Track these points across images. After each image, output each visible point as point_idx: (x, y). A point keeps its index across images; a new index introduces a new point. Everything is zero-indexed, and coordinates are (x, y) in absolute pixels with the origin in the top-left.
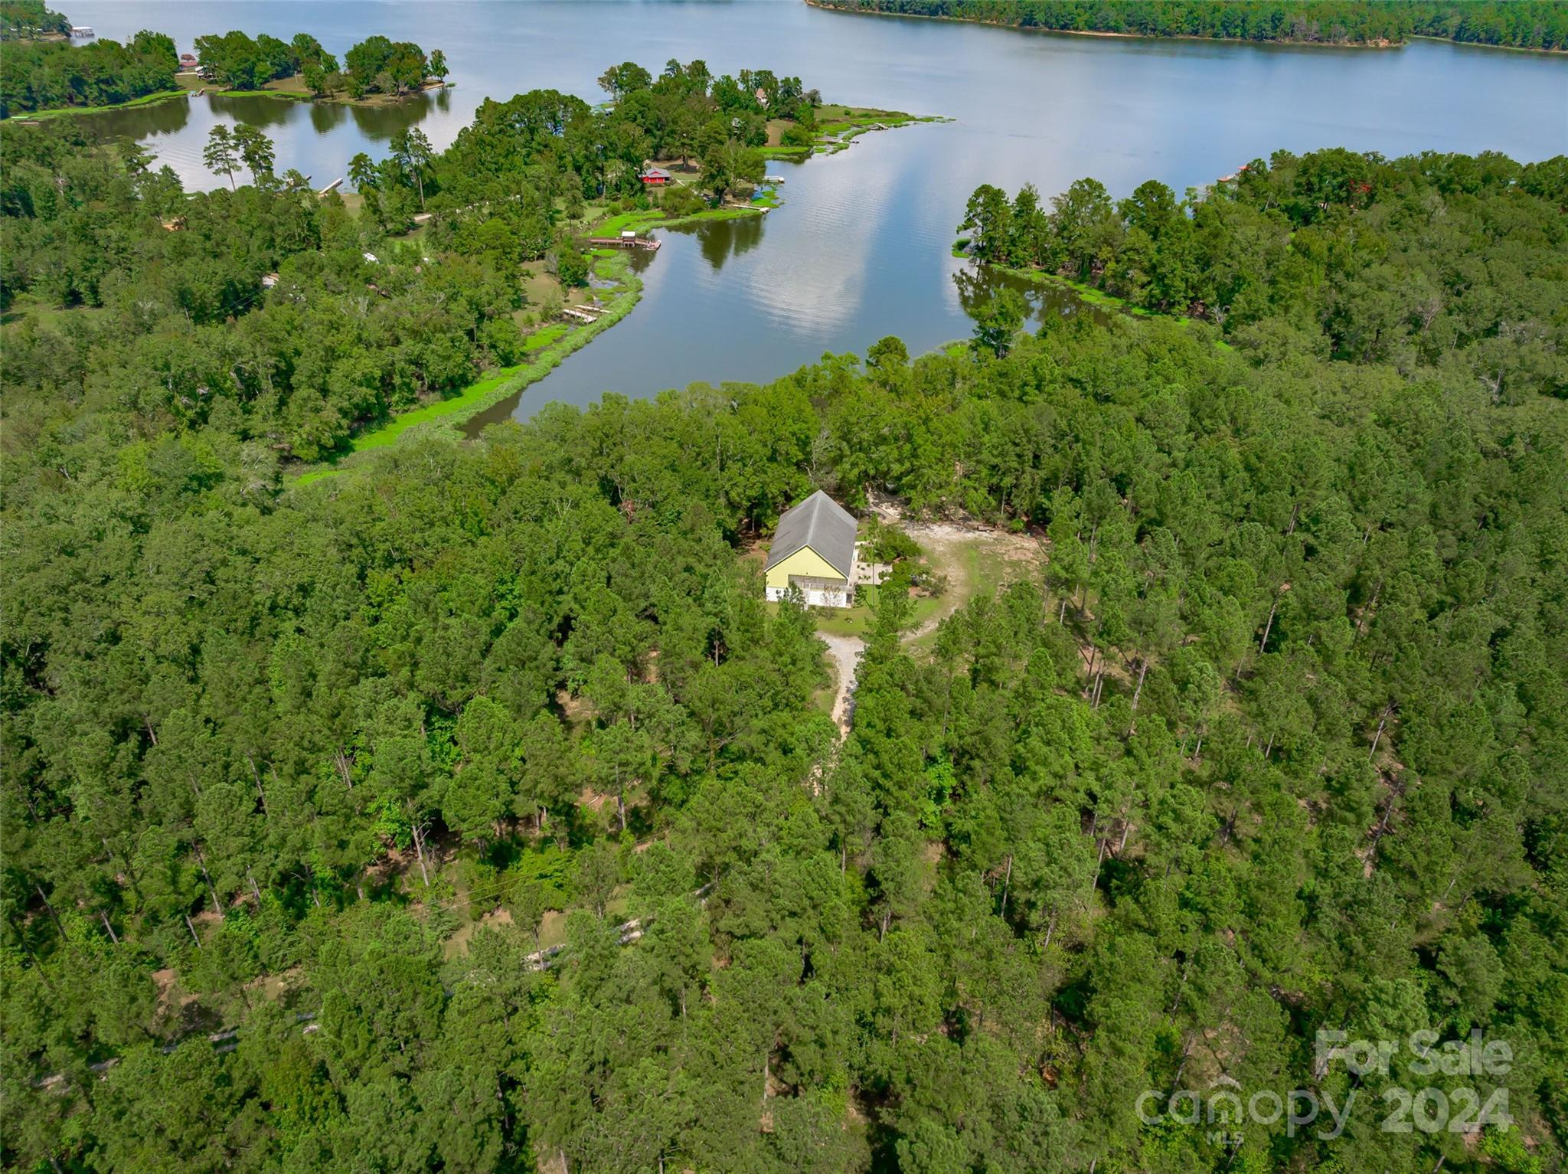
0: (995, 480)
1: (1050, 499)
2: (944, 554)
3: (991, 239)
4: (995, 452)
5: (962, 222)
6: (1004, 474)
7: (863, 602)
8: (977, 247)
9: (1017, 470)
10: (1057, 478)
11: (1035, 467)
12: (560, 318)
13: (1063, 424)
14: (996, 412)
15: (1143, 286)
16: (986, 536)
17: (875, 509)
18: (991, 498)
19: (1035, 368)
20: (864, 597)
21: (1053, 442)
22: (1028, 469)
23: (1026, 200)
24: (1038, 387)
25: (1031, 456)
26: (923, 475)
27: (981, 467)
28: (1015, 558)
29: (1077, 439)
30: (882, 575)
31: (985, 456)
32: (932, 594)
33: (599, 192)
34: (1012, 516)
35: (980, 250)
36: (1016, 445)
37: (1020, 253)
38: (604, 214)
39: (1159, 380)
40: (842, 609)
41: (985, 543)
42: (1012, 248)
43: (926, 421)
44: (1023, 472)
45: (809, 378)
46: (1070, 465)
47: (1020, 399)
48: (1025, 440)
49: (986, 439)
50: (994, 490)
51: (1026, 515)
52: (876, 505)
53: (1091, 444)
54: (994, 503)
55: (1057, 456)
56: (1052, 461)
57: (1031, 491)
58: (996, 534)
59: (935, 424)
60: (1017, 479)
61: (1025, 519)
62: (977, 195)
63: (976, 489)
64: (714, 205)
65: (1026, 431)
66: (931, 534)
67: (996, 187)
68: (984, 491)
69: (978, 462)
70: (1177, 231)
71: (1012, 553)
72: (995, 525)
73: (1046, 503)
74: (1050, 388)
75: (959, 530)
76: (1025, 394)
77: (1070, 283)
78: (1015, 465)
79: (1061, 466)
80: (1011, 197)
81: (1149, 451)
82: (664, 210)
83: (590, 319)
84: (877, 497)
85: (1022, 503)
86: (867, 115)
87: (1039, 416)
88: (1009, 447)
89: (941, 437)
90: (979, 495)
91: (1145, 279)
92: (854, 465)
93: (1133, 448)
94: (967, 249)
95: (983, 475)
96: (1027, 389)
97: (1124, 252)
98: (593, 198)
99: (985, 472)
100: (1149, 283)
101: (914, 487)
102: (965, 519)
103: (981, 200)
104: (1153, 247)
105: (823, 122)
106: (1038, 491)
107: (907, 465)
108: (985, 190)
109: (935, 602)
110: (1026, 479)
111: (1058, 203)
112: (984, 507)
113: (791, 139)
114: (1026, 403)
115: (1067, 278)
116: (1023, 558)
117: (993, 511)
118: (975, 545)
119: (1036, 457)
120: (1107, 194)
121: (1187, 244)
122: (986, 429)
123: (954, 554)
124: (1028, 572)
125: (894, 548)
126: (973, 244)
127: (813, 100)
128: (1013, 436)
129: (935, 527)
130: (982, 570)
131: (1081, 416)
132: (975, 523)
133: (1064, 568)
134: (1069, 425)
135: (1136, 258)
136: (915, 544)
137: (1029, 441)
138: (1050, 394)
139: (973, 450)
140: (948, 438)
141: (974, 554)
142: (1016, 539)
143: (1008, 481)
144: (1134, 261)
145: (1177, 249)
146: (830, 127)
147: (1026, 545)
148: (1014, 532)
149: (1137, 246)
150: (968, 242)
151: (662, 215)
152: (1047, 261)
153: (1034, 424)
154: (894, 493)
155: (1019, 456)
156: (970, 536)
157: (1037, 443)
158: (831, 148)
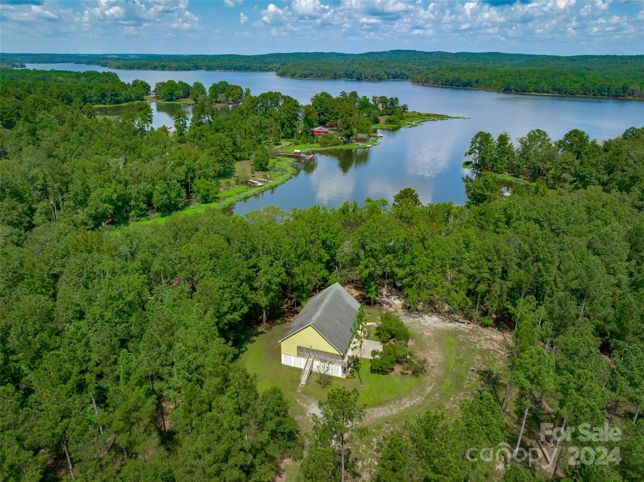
0: (471, 287)
1: (515, 305)
2: (429, 338)
3: (483, 159)
4: (473, 265)
5: (468, 150)
6: (478, 282)
7: (356, 374)
8: (476, 164)
9: (488, 279)
10: (520, 288)
11: (503, 278)
12: (246, 183)
13: (526, 248)
14: (475, 237)
15: (571, 183)
16: (464, 326)
17: (387, 300)
18: (468, 299)
19: (505, 210)
20: (358, 369)
21: (518, 260)
22: (498, 280)
23: (503, 139)
24: (507, 223)
25: (500, 270)
26: (417, 278)
27: (461, 275)
28: (485, 347)
29: (537, 260)
30: (374, 353)
31: (465, 267)
32: (413, 373)
33: (293, 137)
34: (485, 314)
35: (477, 166)
36: (489, 261)
37: (499, 166)
38: (291, 144)
39: (599, 222)
40: (338, 378)
41: (463, 333)
42: (495, 164)
43: (423, 240)
44: (494, 282)
45: (351, 210)
46: (531, 279)
47: (495, 231)
48: (496, 258)
49: (467, 255)
50: (470, 293)
51: (496, 314)
52: (388, 296)
53: (550, 262)
54: (470, 303)
55: (522, 272)
56: (516, 274)
57: (500, 296)
58: (471, 326)
59: (429, 242)
60: (489, 286)
61: (494, 316)
62: (477, 137)
63: (457, 292)
64: (345, 143)
65: (497, 251)
66: (423, 322)
67: (486, 132)
68: (463, 293)
69: (460, 271)
70: (593, 151)
71: (483, 342)
72: (471, 319)
73: (512, 309)
74: (516, 224)
75: (444, 321)
76: (497, 227)
77: (527, 182)
78: (487, 275)
79: (524, 279)
80: (495, 138)
81: (600, 271)
82: (321, 144)
83: (260, 184)
84: (390, 291)
85: (492, 305)
86: (428, 115)
87: (508, 241)
88: (484, 262)
89: (433, 251)
90: (460, 297)
91: (573, 179)
92: (367, 267)
93: (587, 268)
94: (471, 165)
95: (463, 281)
96: (499, 223)
97: (560, 164)
98: (289, 138)
99: (464, 279)
100: (575, 181)
101: (410, 286)
102: (450, 312)
103: (478, 140)
104: (577, 162)
105: (407, 117)
106: (505, 297)
107: (407, 270)
108: (481, 134)
109: (414, 380)
110: (496, 287)
111: (521, 141)
112: (462, 305)
113: (390, 122)
114: (498, 233)
115: (525, 179)
116: (491, 348)
117: (470, 308)
118: (455, 333)
119: (505, 272)
120: (549, 137)
121: (600, 159)
122: (467, 246)
123: (437, 339)
124: (495, 360)
125: (389, 331)
126: (474, 163)
127: (404, 109)
128: (486, 254)
129: (426, 317)
130: (457, 355)
131: (541, 242)
132: (456, 316)
133: (528, 378)
134: (531, 249)
135: (568, 167)
136: (406, 330)
137: (499, 259)
138: (516, 228)
139: (456, 263)
140: (437, 253)
141: (453, 340)
142: (486, 331)
143: (482, 287)
144: (566, 169)
145: (593, 161)
146: (411, 119)
147: (494, 337)
148: (486, 326)
149: (568, 160)
150: (471, 162)
151: (319, 146)
152: (514, 171)
153: (503, 247)
154: (400, 289)
155: (491, 269)
156: (452, 325)
157: (506, 262)
158: (409, 126)
